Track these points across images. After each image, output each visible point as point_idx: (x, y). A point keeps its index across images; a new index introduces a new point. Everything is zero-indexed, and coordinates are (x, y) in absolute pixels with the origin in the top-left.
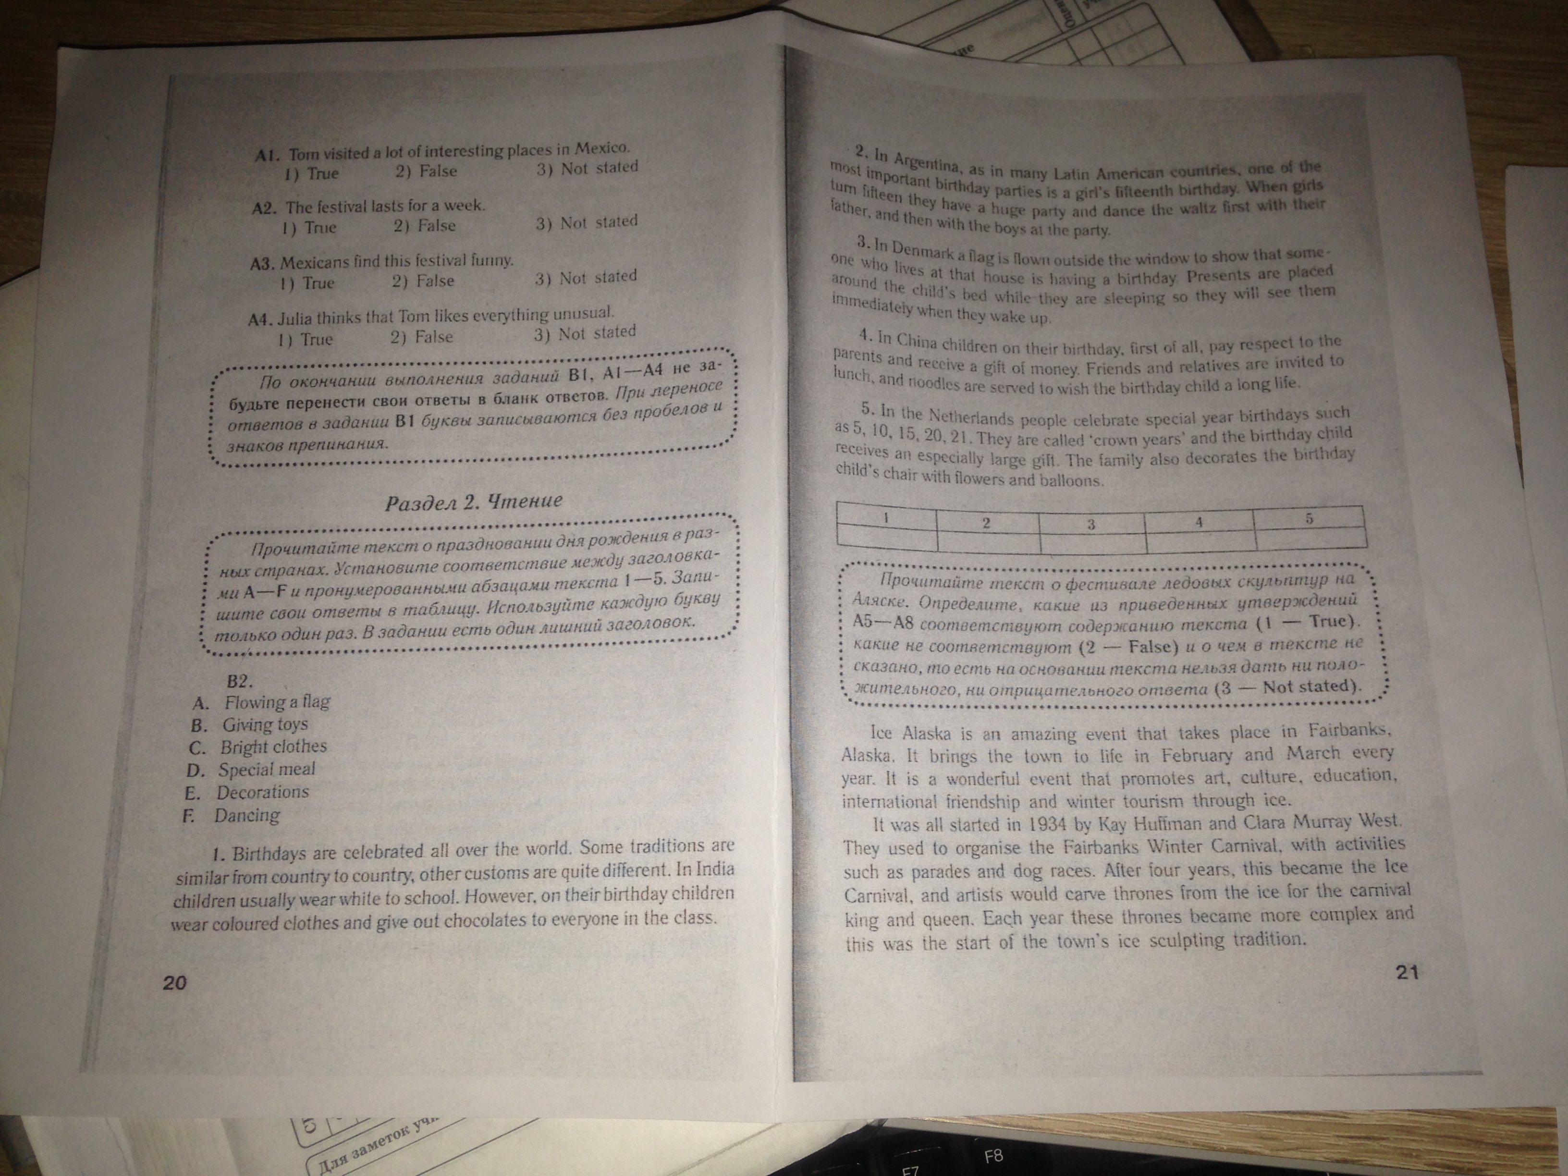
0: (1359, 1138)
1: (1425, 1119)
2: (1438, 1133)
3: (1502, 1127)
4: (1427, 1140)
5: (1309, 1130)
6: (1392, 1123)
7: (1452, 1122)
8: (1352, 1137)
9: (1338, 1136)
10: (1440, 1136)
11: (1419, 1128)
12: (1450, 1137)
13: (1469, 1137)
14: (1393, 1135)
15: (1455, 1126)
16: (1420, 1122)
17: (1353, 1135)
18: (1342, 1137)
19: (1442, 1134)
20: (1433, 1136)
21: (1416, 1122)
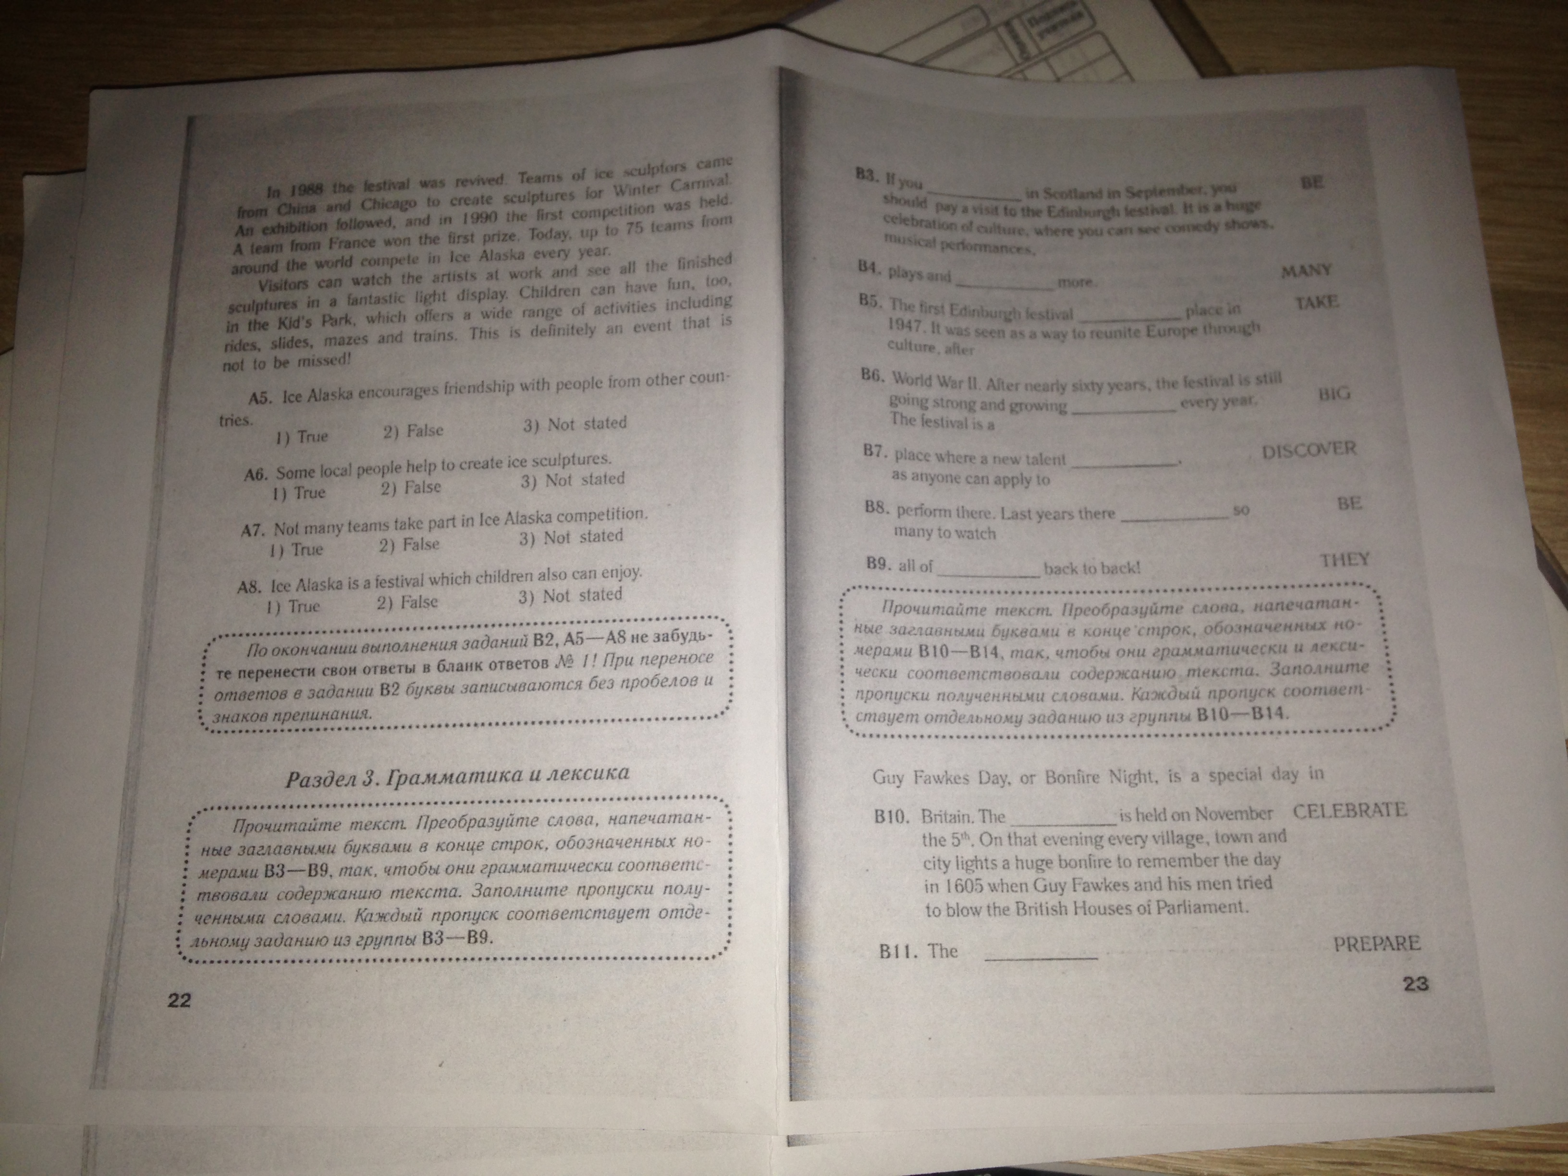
0: (1341, 1163)
1: (1407, 1144)
2: (1421, 1158)
3: (1484, 1152)
4: (1409, 1165)
5: (1291, 1155)
6: (1372, 1148)
7: (1435, 1147)
8: (1333, 1163)
9: (1319, 1162)
10: (1422, 1162)
11: (1401, 1153)
12: (1433, 1163)
13: (1453, 1162)
14: (1375, 1161)
15: (1438, 1151)
16: (1403, 1147)
17: (1334, 1160)
18: (1324, 1162)
19: (1425, 1159)
20: (1414, 1161)
21: (1398, 1147)
